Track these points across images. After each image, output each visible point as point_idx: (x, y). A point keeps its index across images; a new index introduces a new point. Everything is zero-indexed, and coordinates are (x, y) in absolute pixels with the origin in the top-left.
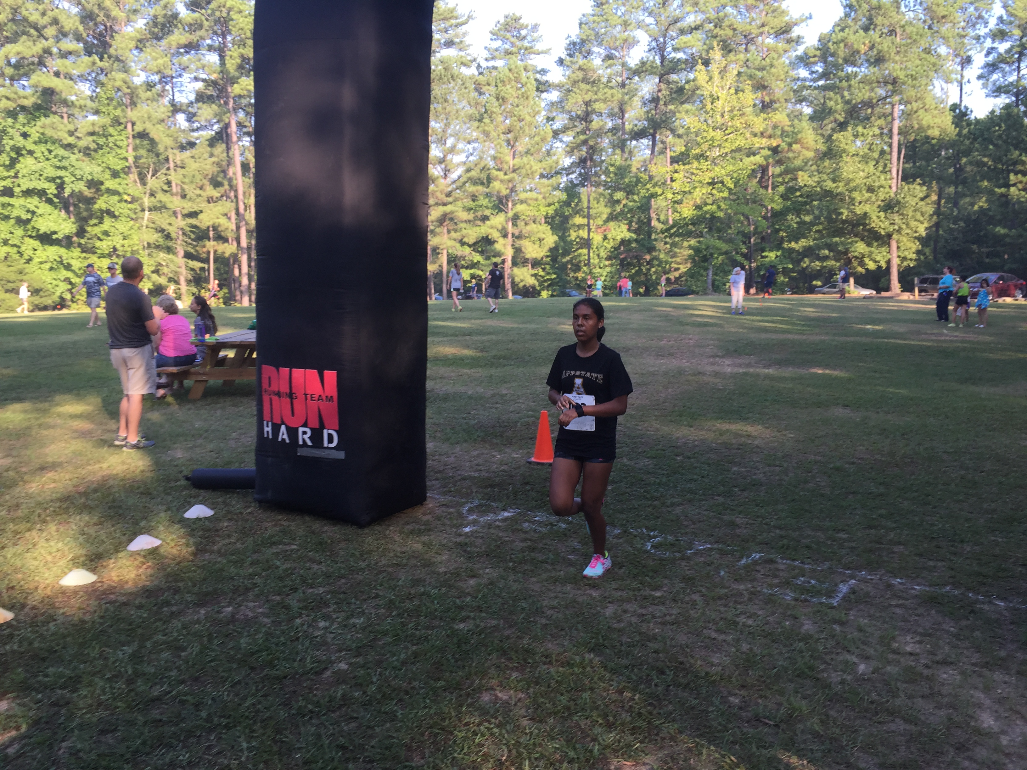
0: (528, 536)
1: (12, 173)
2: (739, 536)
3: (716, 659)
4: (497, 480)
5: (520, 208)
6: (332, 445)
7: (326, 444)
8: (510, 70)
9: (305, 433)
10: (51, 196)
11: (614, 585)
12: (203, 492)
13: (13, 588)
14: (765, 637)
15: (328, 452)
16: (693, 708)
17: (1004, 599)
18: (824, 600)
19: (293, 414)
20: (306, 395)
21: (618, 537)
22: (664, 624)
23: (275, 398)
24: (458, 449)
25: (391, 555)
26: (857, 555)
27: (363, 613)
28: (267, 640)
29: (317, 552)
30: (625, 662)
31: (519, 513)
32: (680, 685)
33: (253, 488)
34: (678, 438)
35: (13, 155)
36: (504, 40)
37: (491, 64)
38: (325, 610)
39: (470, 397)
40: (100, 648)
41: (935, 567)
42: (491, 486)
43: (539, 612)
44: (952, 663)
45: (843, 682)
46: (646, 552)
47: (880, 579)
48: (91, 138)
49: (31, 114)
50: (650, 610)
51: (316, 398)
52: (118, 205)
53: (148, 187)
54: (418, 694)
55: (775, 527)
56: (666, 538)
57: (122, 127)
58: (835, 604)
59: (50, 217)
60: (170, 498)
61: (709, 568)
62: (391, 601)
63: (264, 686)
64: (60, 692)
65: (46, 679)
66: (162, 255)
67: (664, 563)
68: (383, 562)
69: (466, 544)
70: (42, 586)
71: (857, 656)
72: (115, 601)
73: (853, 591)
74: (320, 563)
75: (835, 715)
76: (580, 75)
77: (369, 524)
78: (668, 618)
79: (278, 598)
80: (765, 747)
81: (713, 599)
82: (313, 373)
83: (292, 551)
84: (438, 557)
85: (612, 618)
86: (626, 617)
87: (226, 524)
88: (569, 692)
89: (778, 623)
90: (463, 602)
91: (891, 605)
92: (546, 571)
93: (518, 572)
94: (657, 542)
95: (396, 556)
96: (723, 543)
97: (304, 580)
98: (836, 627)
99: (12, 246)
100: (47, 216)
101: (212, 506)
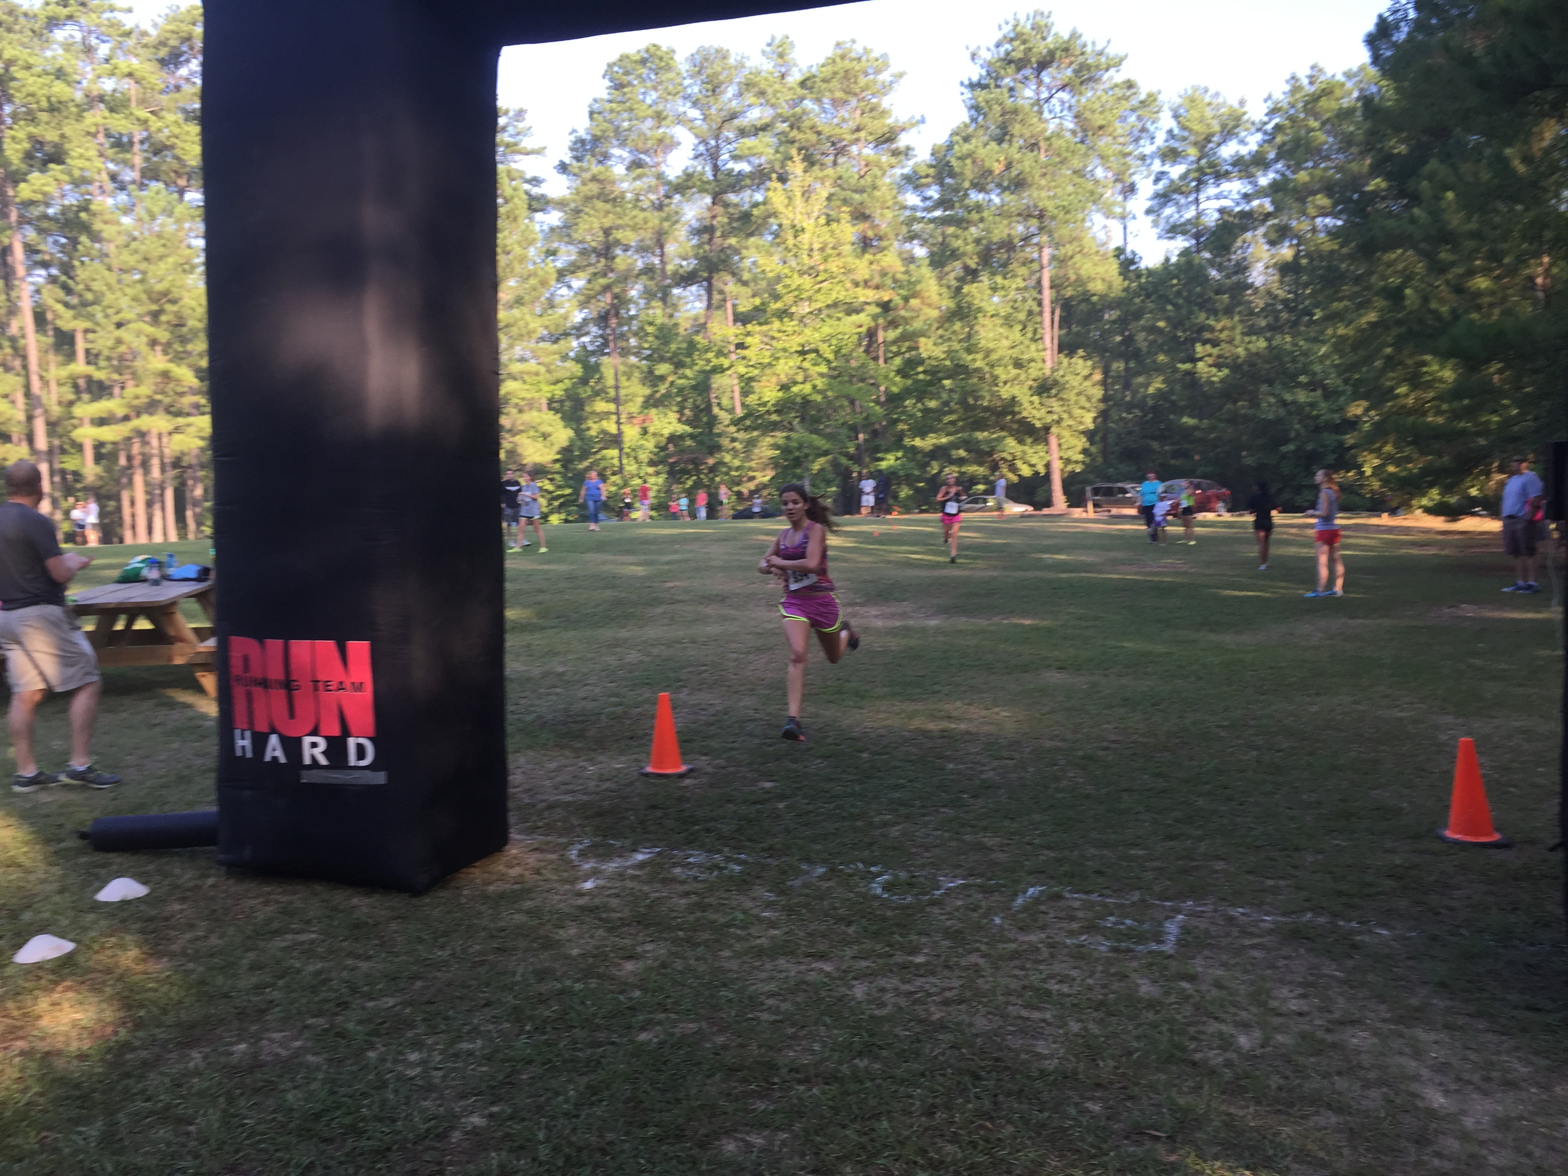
0: (687, 888)
2: (998, 864)
3: (1042, 1047)
4: (605, 804)
5: (511, 386)
6: (363, 763)
11: (849, 952)
12: (115, 857)
14: (1096, 1010)
16: (1043, 1126)
17: (1384, 925)
18: (1154, 947)
21: (822, 878)
22: (946, 1003)
23: (258, 691)
25: (483, 934)
26: (1170, 879)
27: (476, 1031)
28: (332, 1093)
29: (357, 940)
30: (916, 1066)
31: (659, 854)
32: (1009, 1094)
33: (213, 843)
34: (850, 726)
38: (410, 1034)
41: (1278, 888)
42: (599, 814)
43: (754, 1003)
44: (1357, 1022)
45: (1229, 1064)
46: (876, 897)
47: (1215, 911)
50: (918, 983)
54: (623, 1151)
55: (1042, 847)
56: (896, 876)
58: (1171, 952)
61: (975, 915)
62: (515, 1008)
67: (910, 911)
68: (477, 947)
69: (597, 908)
71: (1232, 1025)
73: (1185, 930)
74: (369, 958)
75: (1241, 1113)
76: (595, 188)
77: (426, 888)
78: (948, 994)
79: (321, 1021)
81: (1001, 959)
82: (327, 647)
83: (312, 942)
84: (561, 932)
85: (869, 1002)
86: (888, 997)
87: (177, 907)
88: (853, 1121)
89: (1104, 986)
90: (631, 999)
91: (1244, 947)
92: (739, 939)
93: (698, 945)
94: (887, 882)
95: (493, 937)
96: (981, 875)
97: (354, 991)
98: (1184, 985)
101: (143, 878)
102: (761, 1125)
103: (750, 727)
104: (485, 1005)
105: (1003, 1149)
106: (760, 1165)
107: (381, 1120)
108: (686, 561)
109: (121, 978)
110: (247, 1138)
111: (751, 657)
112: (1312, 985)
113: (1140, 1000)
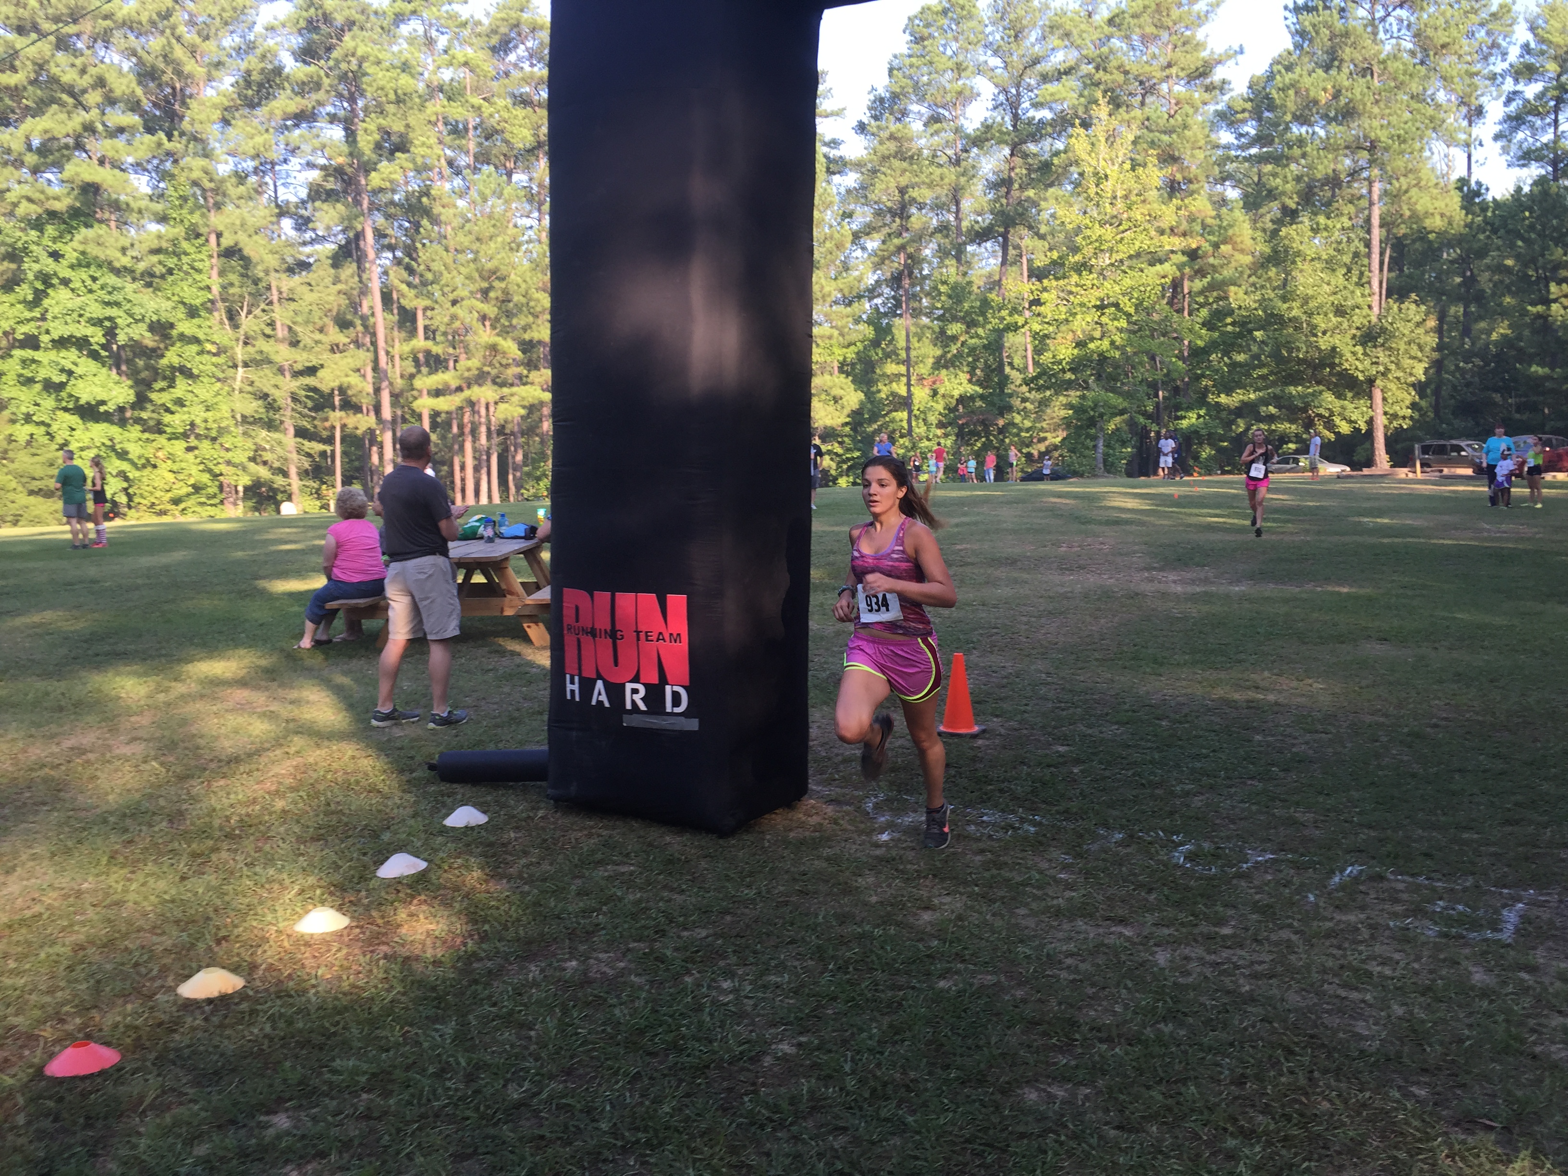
0: (981, 845)
2: (1312, 840)
3: (1361, 1027)
6: (677, 710)
7: (669, 708)
9: (635, 691)
10: (96, 347)
11: (1150, 918)
12: (458, 788)
14: (1423, 995)
15: (672, 720)
16: (1364, 1105)
18: (1489, 934)
20: (638, 632)
22: (1255, 976)
25: (786, 877)
26: (1509, 866)
27: (783, 966)
28: (654, 1011)
29: (671, 875)
30: (1224, 1036)
32: (1325, 1071)
33: (543, 778)
34: (1148, 693)
35: (39, 286)
38: (722, 963)
40: (402, 1028)
43: (1052, 960)
46: (1177, 866)
47: (1561, 901)
48: (155, 259)
49: (65, 222)
51: (654, 638)
52: (198, 358)
53: (242, 331)
54: (926, 1090)
55: (1361, 825)
56: (1199, 846)
57: (201, 241)
58: (1509, 941)
59: (96, 379)
61: (1287, 890)
62: (819, 947)
63: (681, 1081)
64: (365, 1096)
65: (337, 1078)
66: (264, 433)
67: (1215, 882)
68: (782, 888)
69: (893, 859)
73: (1526, 920)
74: (683, 891)
76: (892, 146)
77: (731, 831)
78: (1259, 968)
79: (642, 945)
81: (1316, 937)
83: (631, 873)
84: (859, 879)
85: (1172, 969)
86: (1193, 966)
87: (512, 835)
88: (1158, 1083)
89: (1431, 972)
90: (930, 948)
92: (1036, 898)
93: (993, 901)
94: (1190, 852)
95: (795, 880)
96: (1291, 851)
97: (670, 920)
98: (1524, 975)
99: (38, 424)
100: (90, 378)
101: (483, 808)
102: (1063, 1078)
103: (1043, 691)
104: (790, 943)
105: (1320, 1124)
106: (1063, 1116)
107: (699, 1040)
108: (976, 524)
109: (467, 896)
110: (580, 1045)
111: (1043, 620)
113: (1473, 988)
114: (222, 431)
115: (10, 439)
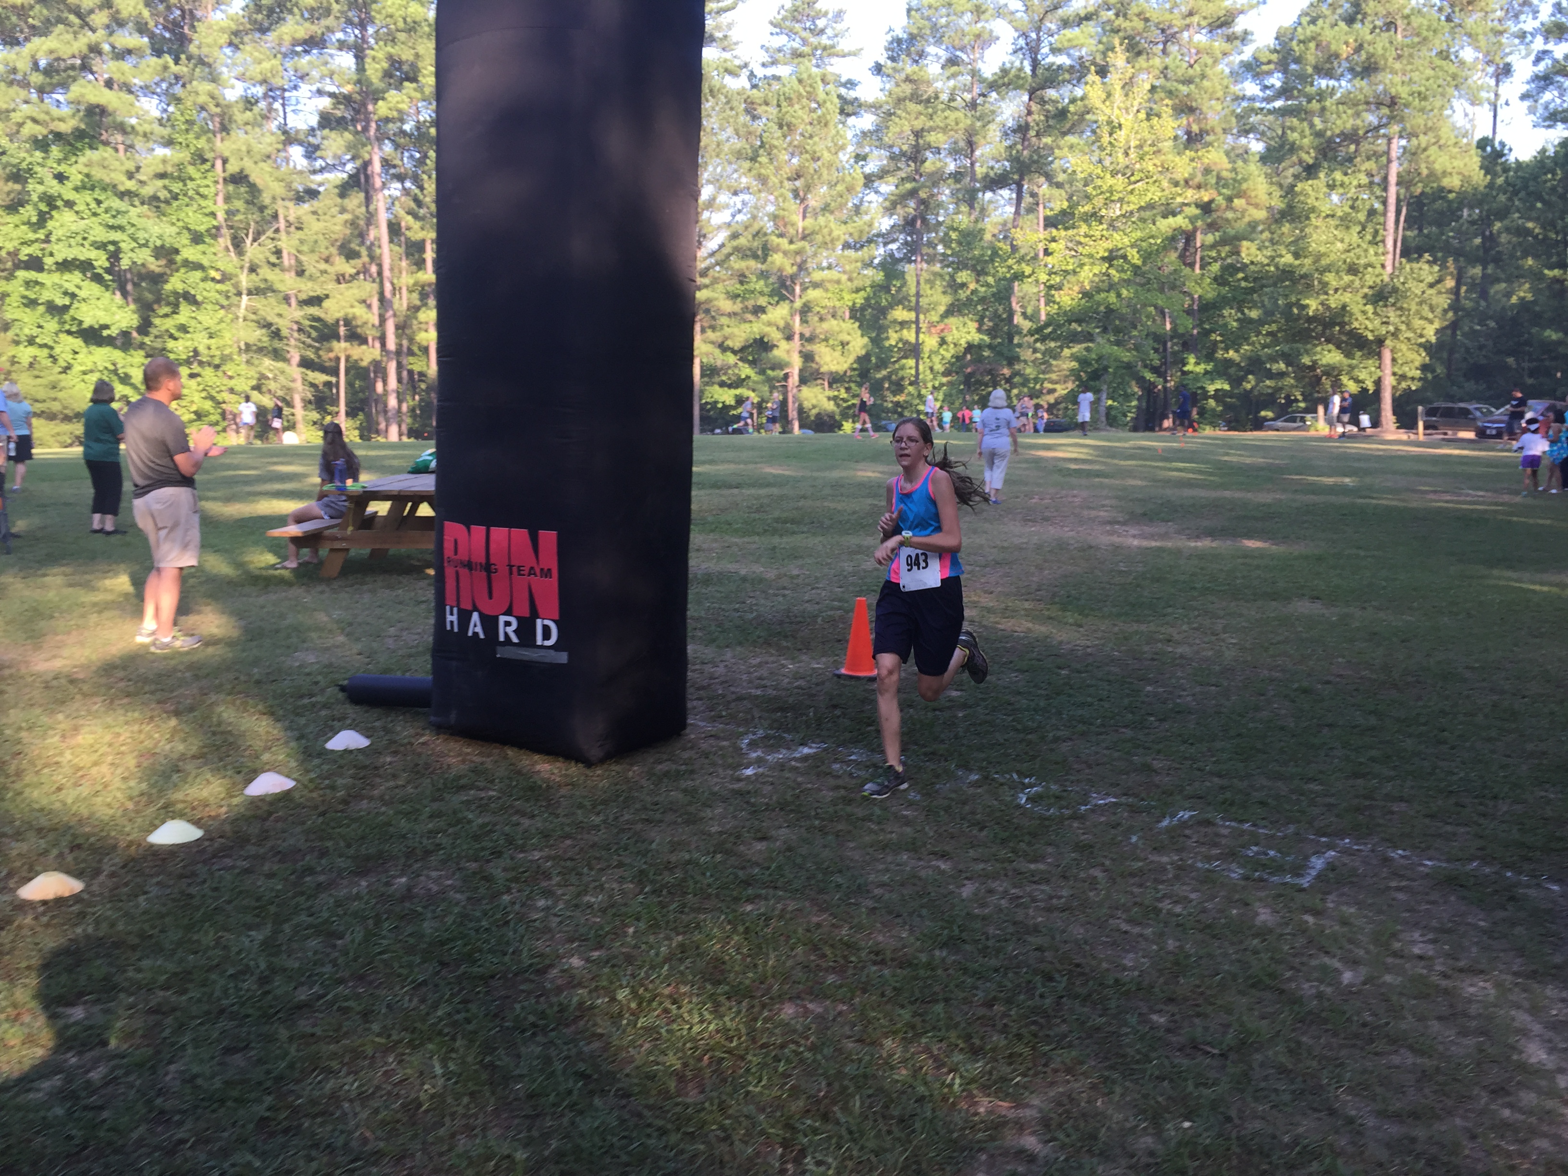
0: (840, 782)
1: (41, 235)
2: (1158, 786)
3: (1128, 961)
4: (791, 700)
5: (813, 294)
6: (549, 643)
7: (539, 642)
8: (800, 81)
9: (508, 624)
10: (100, 271)
11: (972, 853)
13: (79, 846)
14: (1201, 931)
15: (542, 653)
16: (1098, 1029)
17: (1559, 881)
18: (1288, 879)
19: (491, 596)
21: (976, 784)
22: (1049, 910)
23: (464, 572)
24: (728, 654)
25: (638, 806)
26: (1337, 816)
27: (601, 887)
28: (462, 925)
29: (528, 800)
30: (994, 962)
31: (825, 750)
32: (1076, 997)
33: (427, 704)
34: (1061, 643)
35: (43, 207)
36: (791, 33)
37: (770, 71)
38: (544, 884)
39: (744, 579)
40: (216, 933)
41: (1454, 834)
43: (862, 890)
44: (1482, 972)
45: (1320, 996)
46: (1019, 806)
47: (1373, 851)
48: (160, 183)
49: (70, 144)
50: (1028, 889)
52: (202, 285)
53: (247, 258)
55: (1212, 773)
56: (1047, 788)
57: (207, 166)
58: (1306, 885)
59: (99, 303)
60: (303, 721)
61: (1113, 831)
62: (642, 872)
63: (463, 989)
64: (161, 993)
65: (140, 976)
66: (267, 362)
67: (1047, 823)
68: (629, 817)
69: (749, 792)
70: (122, 844)
71: (1340, 960)
72: (233, 867)
73: (1331, 867)
74: (533, 817)
75: (1311, 1042)
76: (908, 89)
77: (602, 761)
78: (1055, 902)
79: (474, 866)
80: (1205, 1085)
81: (1122, 875)
82: (521, 535)
83: (490, 798)
84: (708, 810)
85: (972, 901)
86: (993, 899)
87: (388, 759)
88: (912, 1003)
89: (1220, 911)
90: (748, 875)
91: (1389, 888)
93: (829, 834)
94: (1035, 794)
95: (645, 808)
96: (1135, 795)
97: (510, 841)
98: (1308, 918)
99: (42, 346)
100: (93, 301)
101: (366, 733)
102: (825, 995)
104: (617, 867)
107: (493, 952)
112: (1448, 931)
113: (1253, 927)
114: (226, 359)
115: (13, 361)
